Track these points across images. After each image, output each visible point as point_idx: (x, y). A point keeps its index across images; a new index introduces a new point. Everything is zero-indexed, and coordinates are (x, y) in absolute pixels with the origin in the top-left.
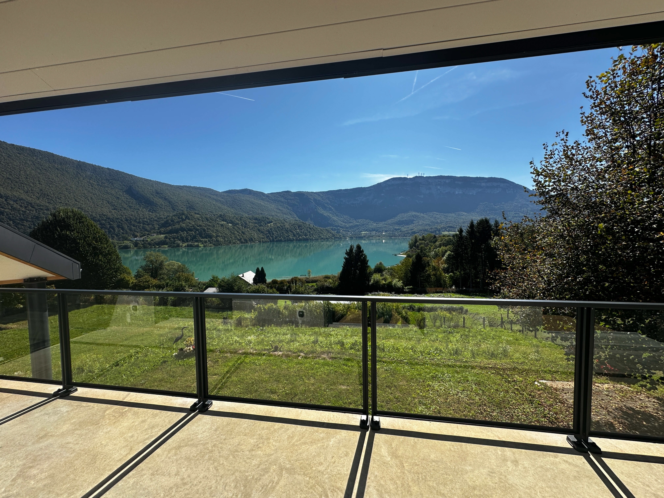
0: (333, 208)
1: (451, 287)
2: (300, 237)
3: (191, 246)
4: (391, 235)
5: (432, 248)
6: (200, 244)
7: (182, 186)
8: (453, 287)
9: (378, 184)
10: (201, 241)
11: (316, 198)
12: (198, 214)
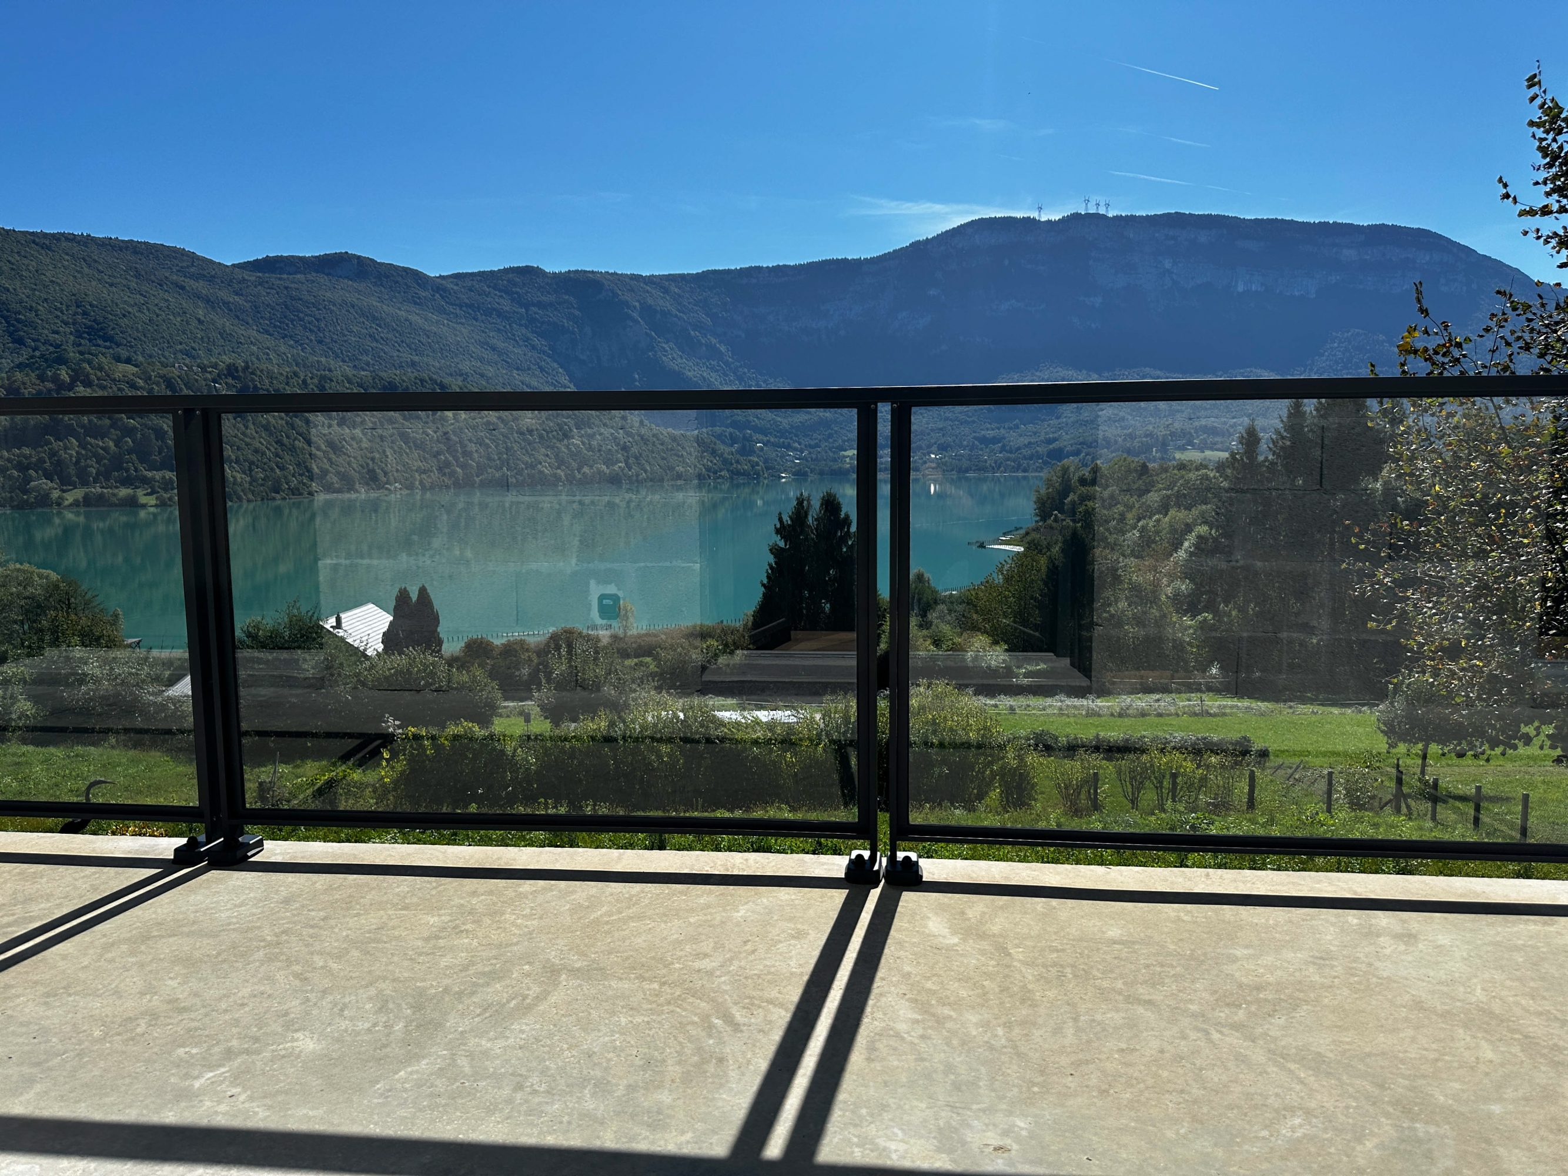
0: (723, 349)
1: (1204, 669)
2: (586, 469)
3: (101, 500)
4: (965, 463)
5: (1129, 516)
6: (140, 492)
7: (53, 235)
8: (1214, 671)
9: (916, 245)
10: (145, 481)
11: (650, 301)
12: (128, 361)
